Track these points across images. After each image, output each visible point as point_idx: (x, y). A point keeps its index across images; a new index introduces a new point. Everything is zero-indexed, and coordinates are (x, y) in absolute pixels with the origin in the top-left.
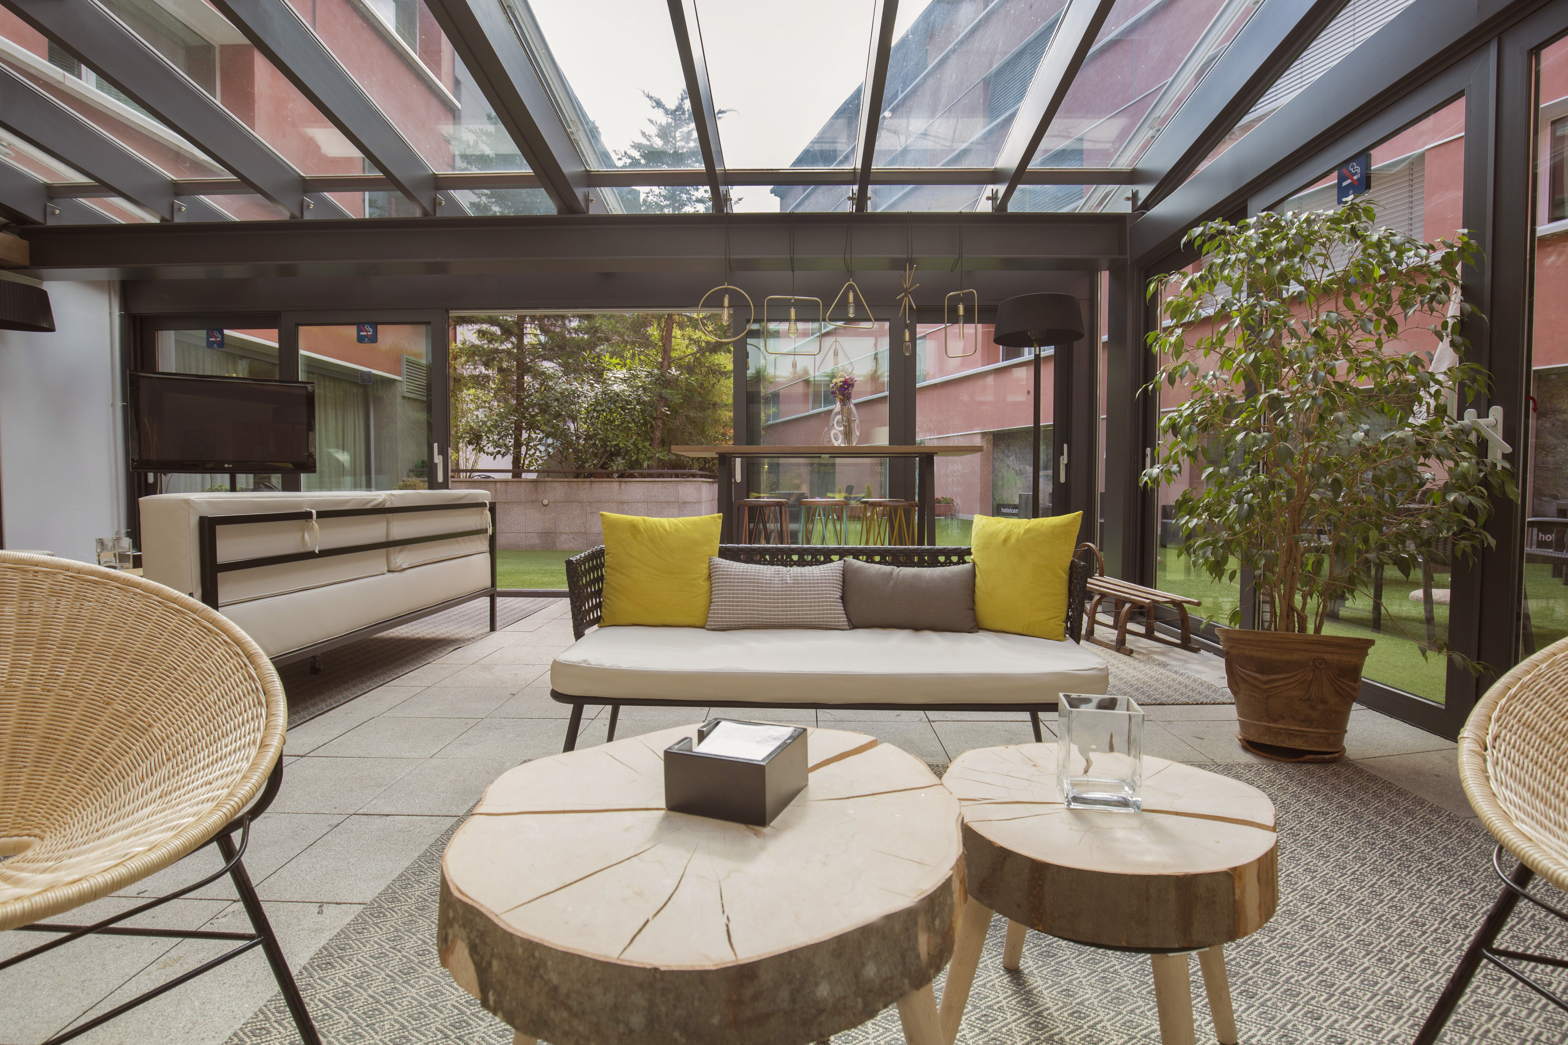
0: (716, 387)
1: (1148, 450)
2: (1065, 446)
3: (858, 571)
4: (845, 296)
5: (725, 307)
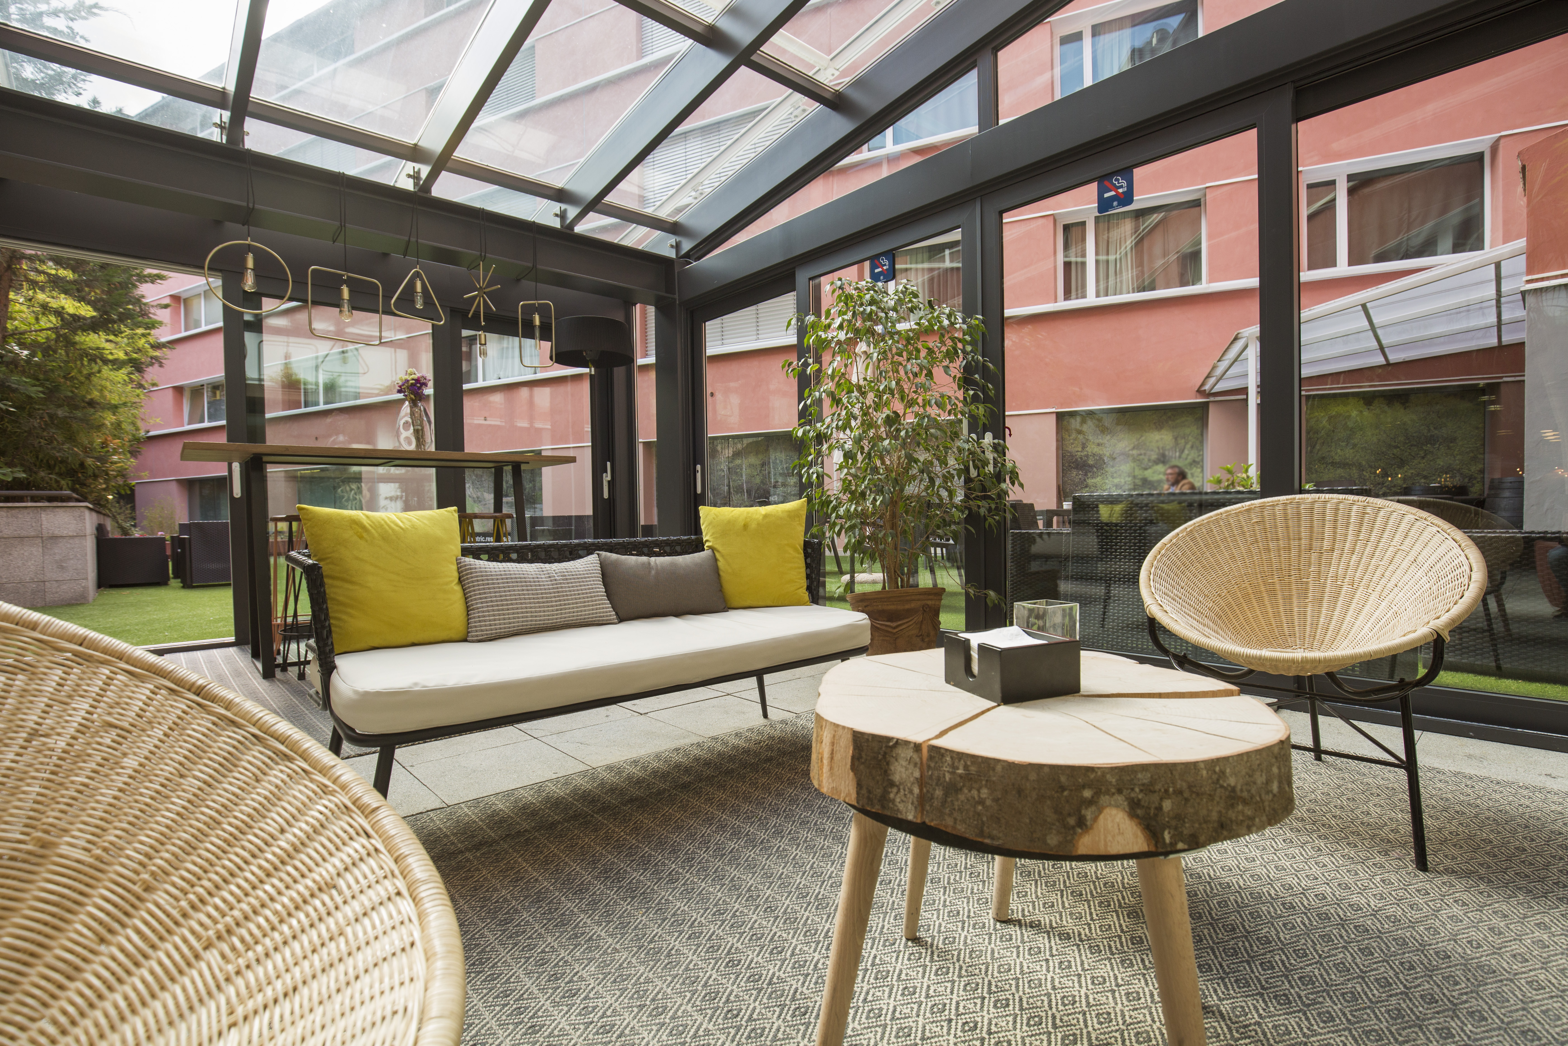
0: (95, 380)
1: (699, 467)
2: (609, 464)
3: (616, 563)
4: (412, 284)
5: (247, 269)
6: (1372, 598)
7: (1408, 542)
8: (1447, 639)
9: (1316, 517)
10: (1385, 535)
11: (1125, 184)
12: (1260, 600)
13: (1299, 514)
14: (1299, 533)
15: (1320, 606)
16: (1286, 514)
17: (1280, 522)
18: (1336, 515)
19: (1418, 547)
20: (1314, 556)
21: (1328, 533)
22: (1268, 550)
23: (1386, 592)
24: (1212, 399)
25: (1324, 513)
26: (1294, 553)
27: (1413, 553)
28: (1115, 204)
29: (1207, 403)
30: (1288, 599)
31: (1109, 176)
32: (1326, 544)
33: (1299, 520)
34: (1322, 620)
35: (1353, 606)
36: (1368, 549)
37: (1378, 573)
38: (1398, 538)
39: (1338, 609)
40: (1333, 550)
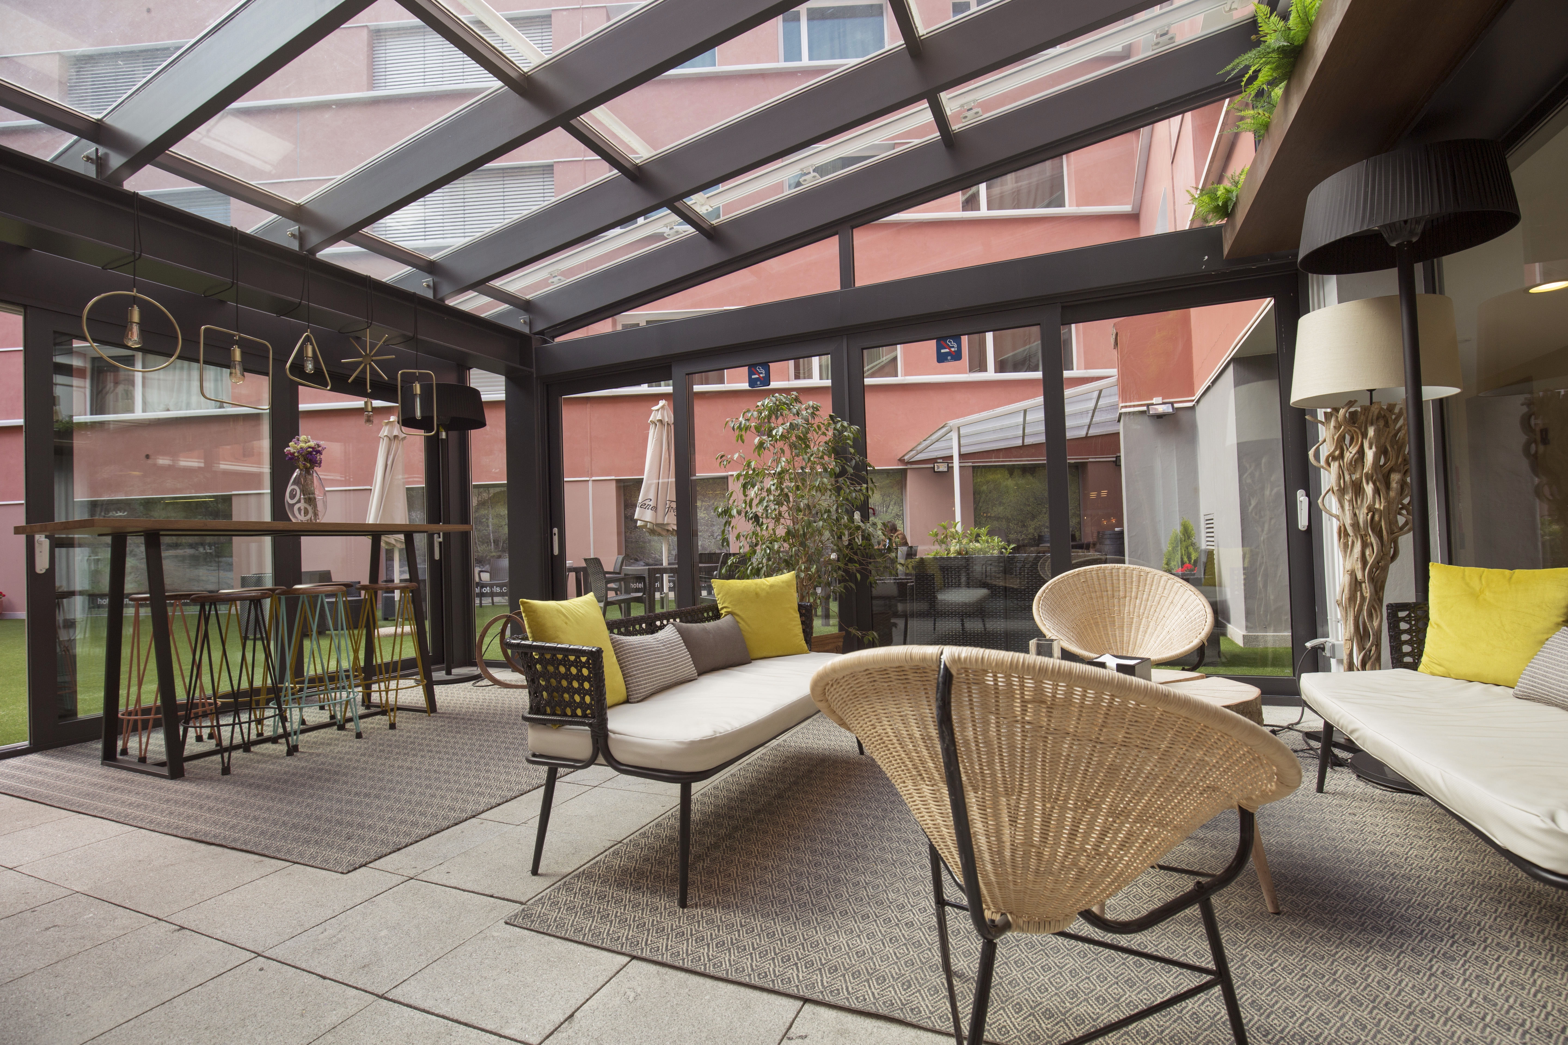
1: (555, 530)
5: (132, 323)
6: (1151, 624)
7: (1166, 591)
8: (1206, 644)
9: (1114, 578)
10: (1153, 588)
11: (956, 346)
12: (1091, 628)
13: (1105, 576)
14: (1106, 587)
15: (1123, 630)
16: (1098, 577)
17: (1096, 583)
18: (1125, 577)
19: (1172, 594)
20: (1116, 601)
21: (1122, 588)
22: (1091, 598)
23: (1159, 620)
24: (909, 466)
25: (1118, 576)
26: (1105, 599)
27: (1170, 599)
28: (949, 358)
29: (905, 471)
30: (1105, 627)
31: (945, 338)
32: (1122, 594)
33: (1105, 580)
34: (1125, 639)
35: (1141, 629)
36: (1145, 596)
37: (1152, 610)
38: (1160, 589)
39: (1133, 631)
40: (1125, 597)
